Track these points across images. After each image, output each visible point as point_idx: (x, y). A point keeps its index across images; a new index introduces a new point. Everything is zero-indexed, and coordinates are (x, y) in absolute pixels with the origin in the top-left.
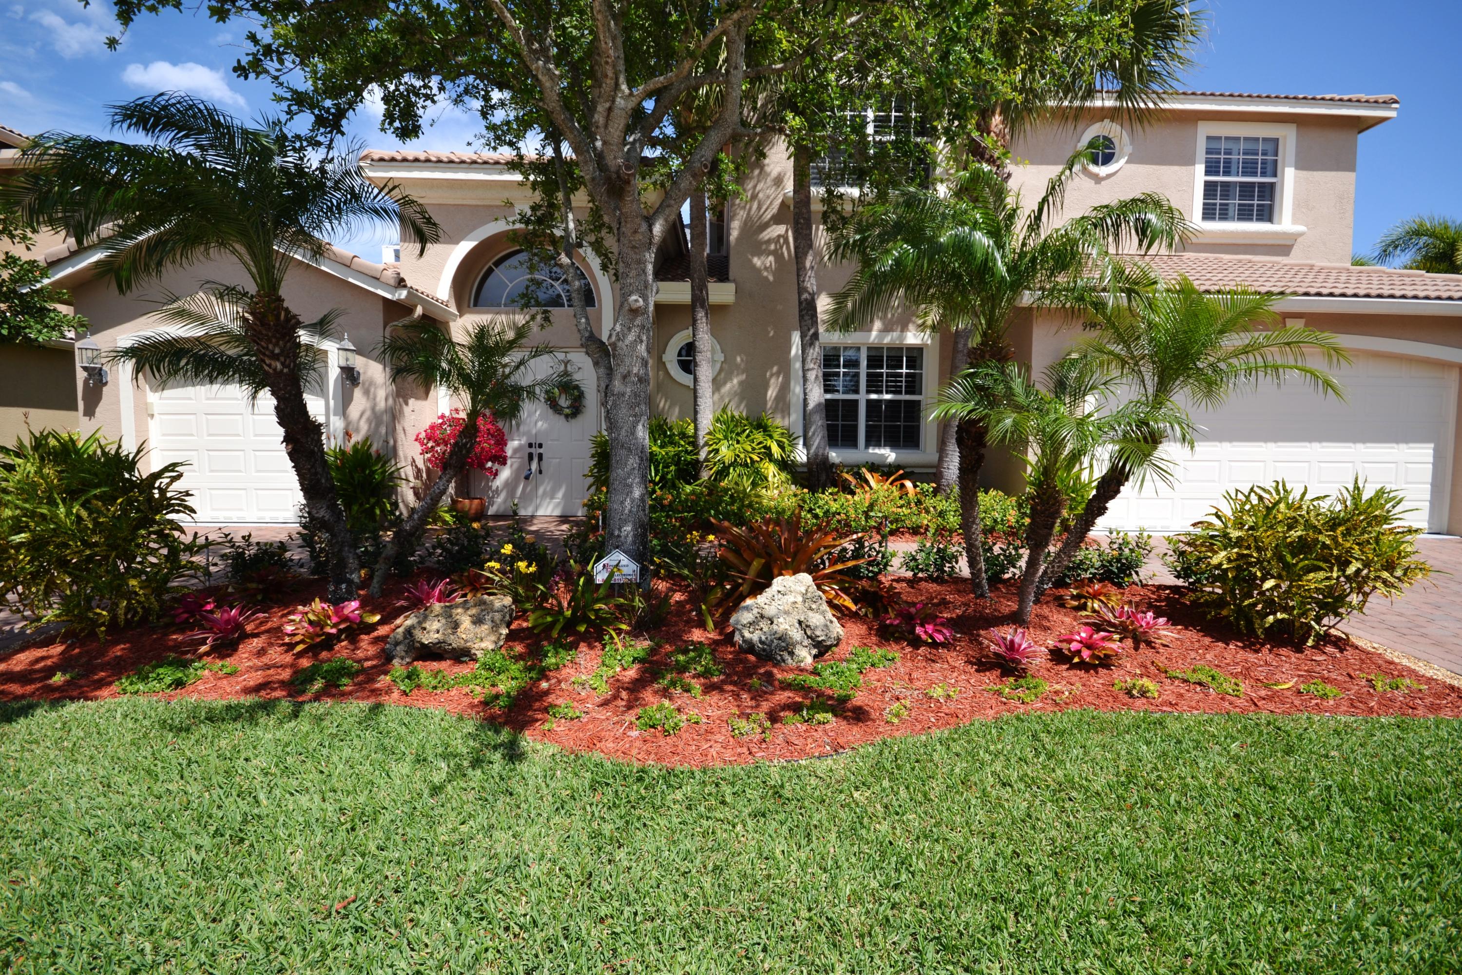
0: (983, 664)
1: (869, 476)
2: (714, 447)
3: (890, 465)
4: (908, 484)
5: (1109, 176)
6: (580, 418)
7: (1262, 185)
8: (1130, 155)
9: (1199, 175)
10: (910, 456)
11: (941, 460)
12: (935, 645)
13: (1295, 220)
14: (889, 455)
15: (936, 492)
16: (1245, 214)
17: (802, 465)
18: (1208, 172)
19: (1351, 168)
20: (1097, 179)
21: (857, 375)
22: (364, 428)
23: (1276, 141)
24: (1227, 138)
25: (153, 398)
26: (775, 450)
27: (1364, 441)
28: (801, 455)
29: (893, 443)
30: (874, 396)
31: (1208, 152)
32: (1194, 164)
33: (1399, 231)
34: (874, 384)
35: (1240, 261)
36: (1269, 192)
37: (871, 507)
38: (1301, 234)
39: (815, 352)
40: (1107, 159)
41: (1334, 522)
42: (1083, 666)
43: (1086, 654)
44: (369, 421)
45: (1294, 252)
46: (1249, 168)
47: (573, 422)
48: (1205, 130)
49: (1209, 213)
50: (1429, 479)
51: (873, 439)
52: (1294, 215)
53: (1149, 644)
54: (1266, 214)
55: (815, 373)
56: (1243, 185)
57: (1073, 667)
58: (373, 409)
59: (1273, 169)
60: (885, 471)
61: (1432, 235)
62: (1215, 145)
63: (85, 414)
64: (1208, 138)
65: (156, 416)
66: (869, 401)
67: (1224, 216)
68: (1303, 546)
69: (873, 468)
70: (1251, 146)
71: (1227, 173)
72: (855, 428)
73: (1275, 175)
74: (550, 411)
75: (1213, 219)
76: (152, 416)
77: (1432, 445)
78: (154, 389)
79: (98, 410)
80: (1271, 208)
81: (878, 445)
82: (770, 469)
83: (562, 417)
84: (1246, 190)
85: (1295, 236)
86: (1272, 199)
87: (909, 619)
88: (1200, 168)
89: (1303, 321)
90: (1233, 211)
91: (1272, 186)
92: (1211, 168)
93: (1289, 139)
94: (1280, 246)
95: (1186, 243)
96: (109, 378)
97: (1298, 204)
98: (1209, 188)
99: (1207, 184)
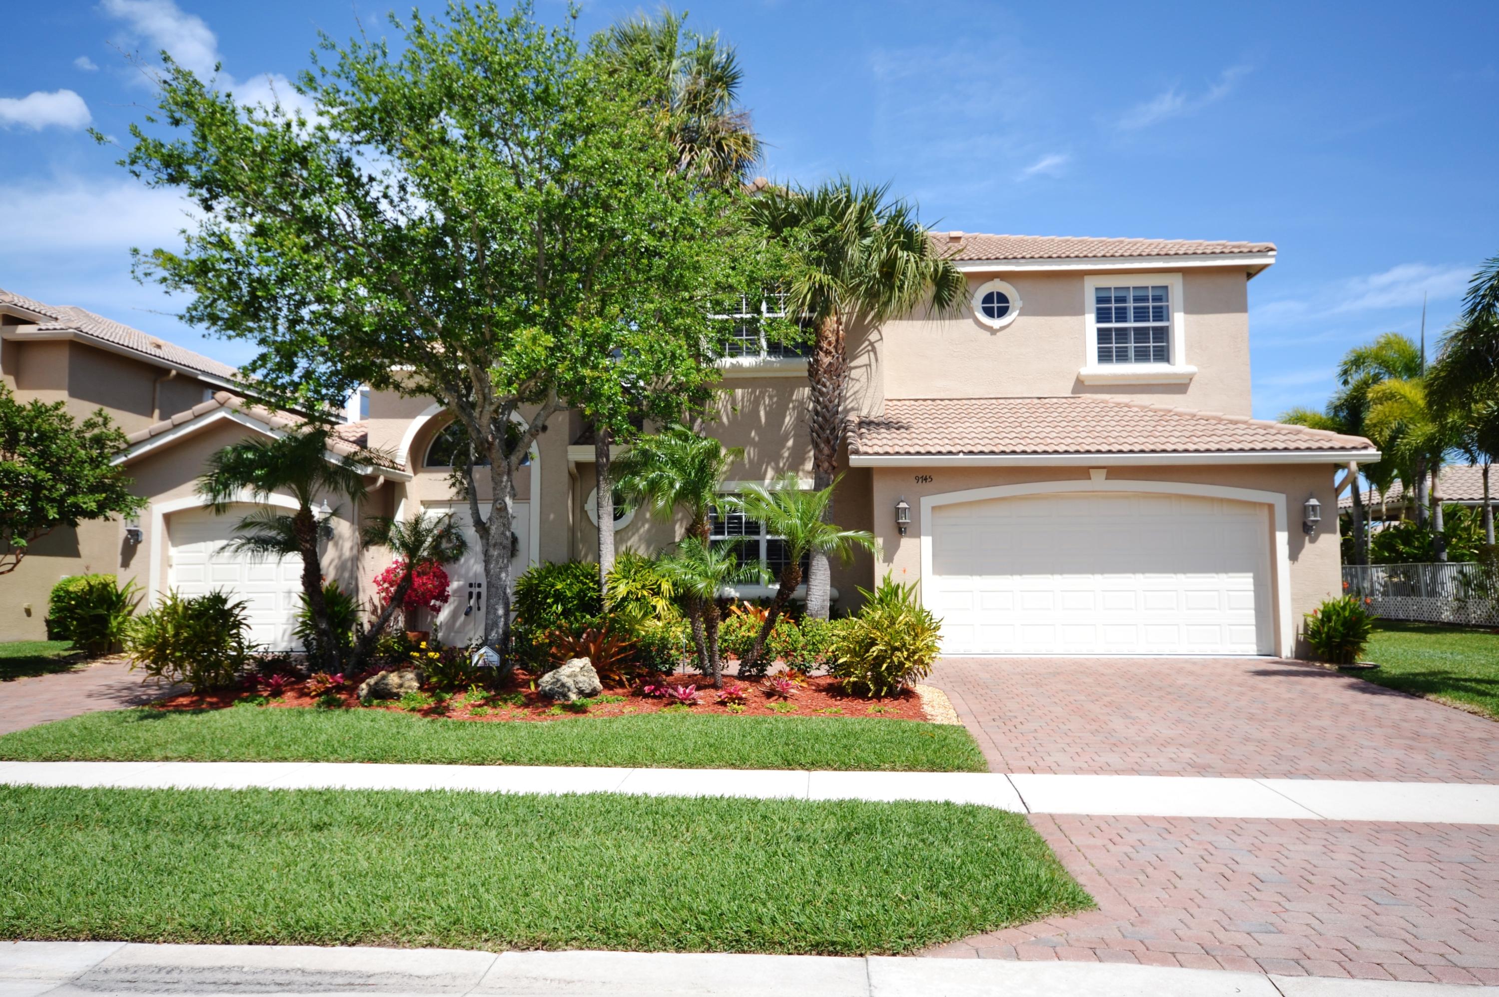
2: (615, 584)
5: (1003, 328)
7: (1154, 328)
8: (1021, 309)
9: (1090, 324)
11: (807, 594)
13: (1189, 360)
16: (1142, 356)
18: (1099, 320)
20: (993, 331)
24: (1116, 288)
25: (174, 552)
26: (665, 586)
31: (1099, 300)
32: (1083, 313)
36: (1163, 334)
38: (1195, 374)
40: (1002, 312)
44: (337, 568)
45: (1190, 390)
46: (1141, 315)
48: (1092, 284)
49: (1104, 356)
50: (1252, 605)
52: (1187, 356)
54: (1163, 355)
56: (1137, 330)
59: (1161, 314)
62: (1103, 294)
63: (122, 564)
64: (1097, 289)
65: (174, 566)
66: (768, 541)
67: (1122, 356)
70: (1141, 294)
71: (1119, 319)
73: (1168, 320)
75: (1110, 361)
76: (171, 566)
77: (1251, 575)
78: (173, 545)
79: (133, 561)
80: (1166, 348)
82: (661, 603)
84: (1141, 334)
85: (1190, 378)
86: (1166, 340)
88: (1091, 317)
89: (1105, 471)
90: (1132, 354)
91: (1165, 328)
92: (1103, 315)
93: (1176, 288)
94: (1179, 386)
95: (1081, 386)
96: (144, 537)
97: (1189, 347)
98: (1103, 335)
99: (1100, 330)
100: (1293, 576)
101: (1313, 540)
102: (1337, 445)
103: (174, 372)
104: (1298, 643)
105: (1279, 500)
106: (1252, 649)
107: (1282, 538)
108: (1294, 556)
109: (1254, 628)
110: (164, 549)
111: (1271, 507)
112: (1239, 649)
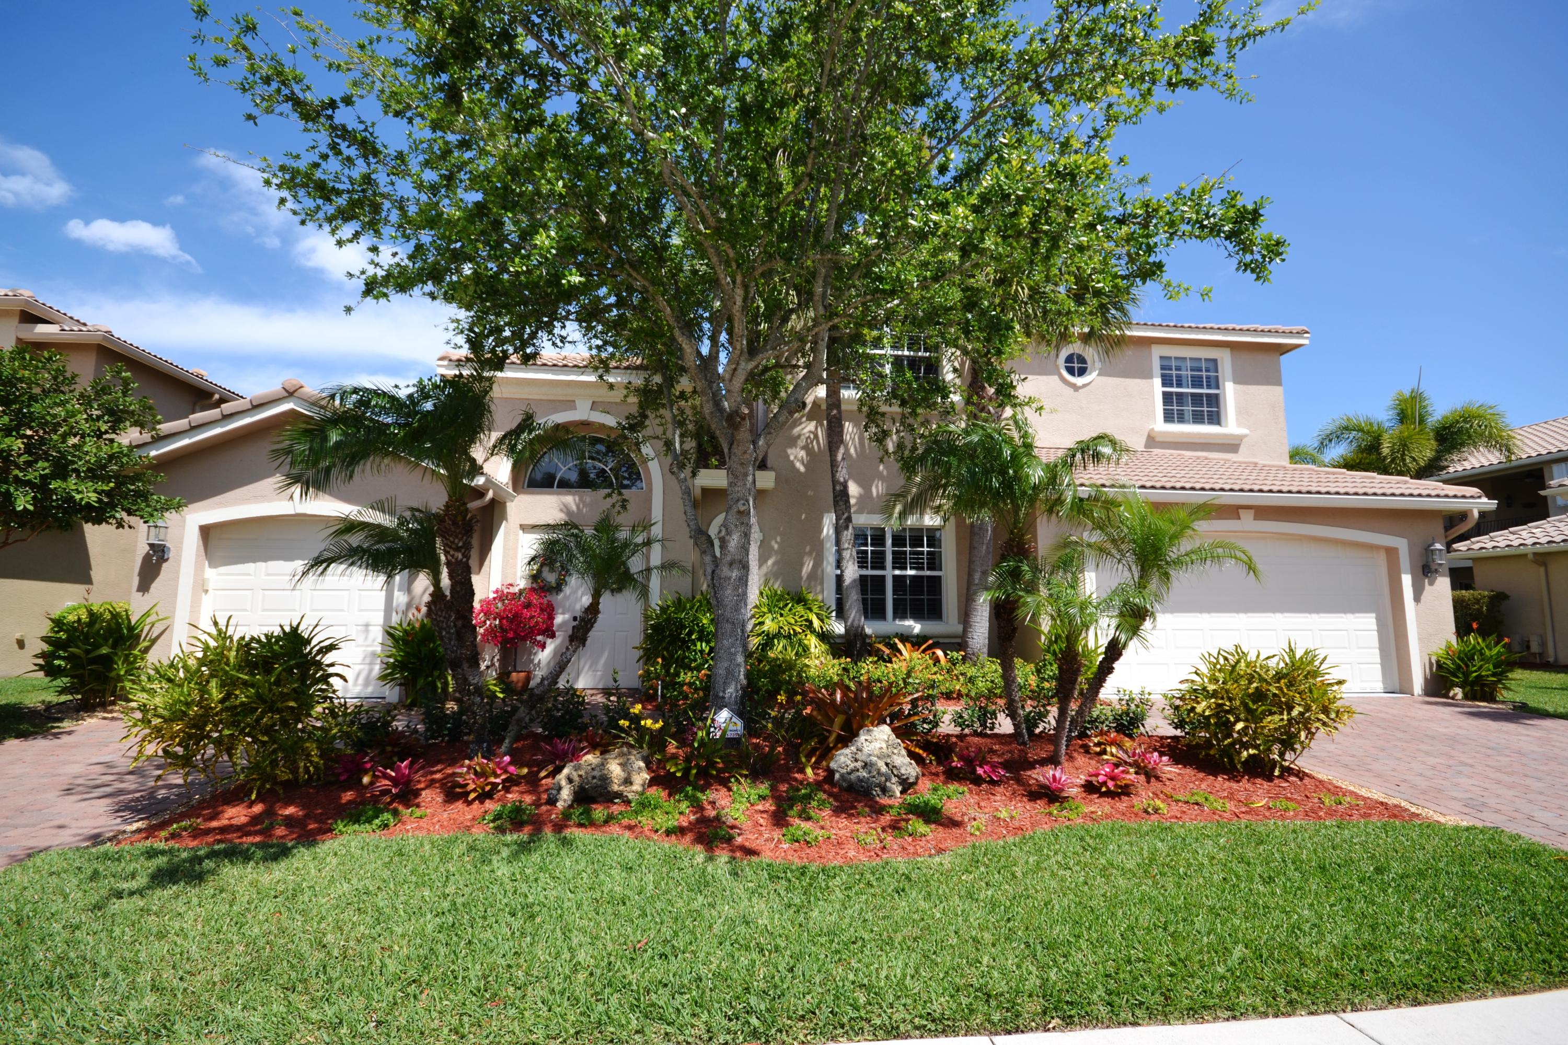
0: (1033, 796)
1: (900, 646)
2: (760, 620)
3: (918, 636)
4: (939, 653)
5: (1085, 386)
7: (1208, 395)
8: (1100, 369)
9: (1157, 387)
10: (933, 627)
11: (965, 631)
12: (992, 783)
13: (1239, 424)
14: (916, 627)
15: (964, 659)
16: (1198, 418)
17: (840, 636)
18: (1164, 385)
19: (1278, 383)
20: (1076, 388)
21: (883, 553)
23: (1215, 361)
24: (1176, 358)
25: (210, 573)
26: (816, 623)
27: (1317, 611)
28: (839, 628)
29: (918, 615)
30: (897, 572)
31: (1163, 368)
32: (1152, 378)
33: (1331, 427)
34: (899, 562)
35: (1198, 458)
36: (1214, 400)
37: (909, 675)
38: (1245, 436)
39: (848, 535)
40: (1082, 372)
41: (1279, 676)
42: (1110, 794)
43: (1111, 784)
45: (1242, 449)
46: (1197, 382)
48: (1157, 352)
49: (1169, 417)
50: (1377, 644)
51: (900, 613)
52: (1237, 420)
53: (1158, 778)
54: (1215, 418)
55: (849, 554)
56: (1193, 395)
57: (1103, 795)
59: (1215, 382)
60: (916, 642)
61: (1360, 430)
62: (1166, 363)
63: (139, 590)
64: (1161, 358)
65: (211, 592)
66: (895, 577)
67: (1181, 419)
68: (1259, 696)
69: (904, 638)
70: (1196, 365)
71: (1179, 385)
72: (883, 601)
73: (1218, 387)
75: (1173, 421)
76: (207, 591)
77: (1374, 615)
78: (211, 566)
79: (154, 586)
80: (1218, 413)
81: (903, 617)
82: (812, 641)
84: (1197, 399)
85: (1241, 437)
86: (1218, 406)
87: (970, 762)
88: (1158, 381)
89: (1252, 511)
90: (1188, 416)
91: (1217, 396)
92: (1166, 381)
93: (1225, 359)
94: (1231, 446)
95: (1152, 441)
96: (171, 555)
97: (1239, 412)
98: (1167, 397)
99: (1164, 394)
100: (1418, 615)
101: (1431, 583)
104: (1426, 679)
105: (1401, 544)
106: (1379, 686)
107: (1407, 580)
108: (1417, 599)
109: (1379, 666)
110: (199, 570)
111: (1391, 553)
112: (1369, 687)
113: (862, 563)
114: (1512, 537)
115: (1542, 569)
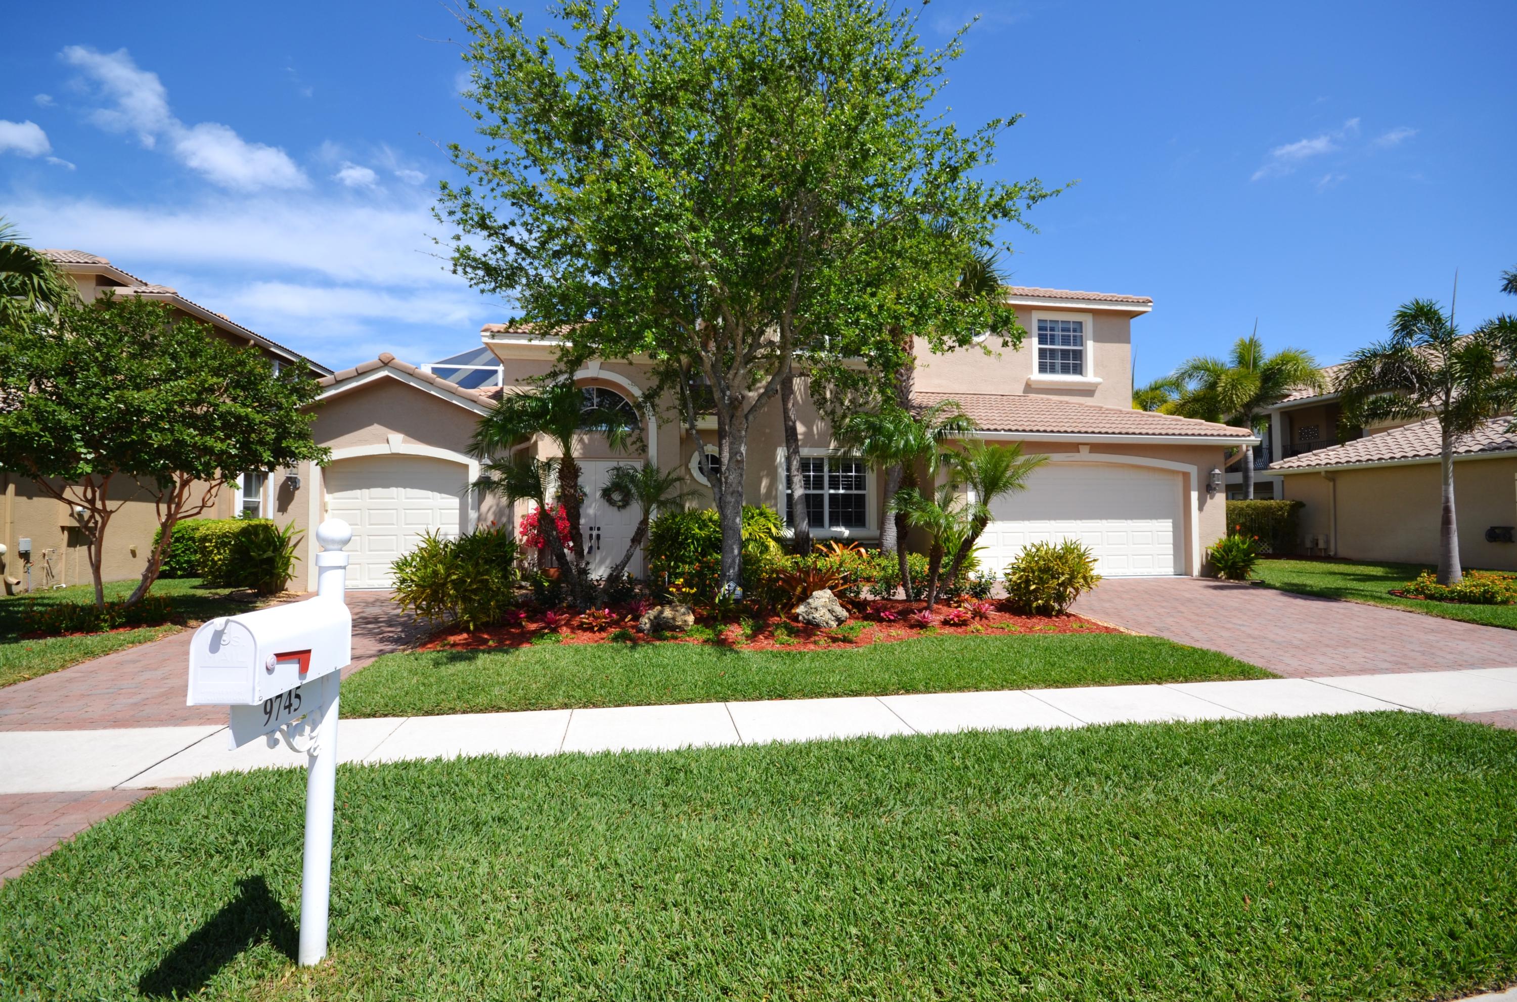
0: (912, 627)
1: (835, 546)
3: (847, 539)
4: (863, 550)
6: (628, 508)
7: (1074, 351)
9: (1035, 344)
10: (859, 532)
11: (882, 534)
12: (890, 621)
13: (1096, 375)
14: (846, 532)
15: (880, 554)
16: (1065, 370)
17: (790, 540)
18: (1040, 342)
19: (1127, 341)
21: (822, 477)
22: (491, 517)
23: (1080, 323)
24: (1050, 321)
26: (774, 530)
28: (789, 533)
29: (847, 525)
30: (832, 491)
31: (1040, 329)
32: (1031, 337)
33: (1185, 367)
34: (834, 484)
36: (1079, 355)
37: (841, 565)
38: (1099, 384)
39: (795, 464)
42: (955, 625)
43: (956, 619)
44: (495, 514)
45: (1097, 394)
46: (1066, 340)
47: (623, 511)
48: (1036, 316)
49: (1043, 369)
50: (1171, 540)
51: (834, 522)
52: (1094, 371)
53: (986, 618)
54: (1078, 369)
55: (798, 479)
56: (1062, 350)
57: (951, 625)
58: (498, 505)
59: (1079, 341)
60: (846, 543)
61: (1208, 370)
62: (1043, 325)
63: (280, 510)
64: (1039, 321)
65: (330, 511)
66: (830, 495)
67: (1053, 370)
69: (838, 540)
70: (1065, 326)
71: (1052, 343)
72: (822, 513)
73: (1081, 345)
74: (606, 504)
75: (1046, 372)
76: (327, 511)
77: (1171, 520)
79: (290, 507)
80: (1081, 365)
81: (838, 525)
82: (772, 544)
83: (615, 509)
84: (1065, 354)
85: (1096, 385)
86: (1081, 359)
87: (878, 610)
88: (1035, 340)
89: (1091, 448)
90: (1058, 367)
91: (1081, 351)
92: (1042, 340)
93: (1088, 322)
94: (1088, 391)
95: (1029, 388)
96: (301, 484)
97: (1096, 365)
98: (1042, 353)
99: (1040, 349)
100: (1200, 521)
101: (1212, 498)
102: (1228, 433)
103: (252, 342)
104: (1202, 566)
105: (1193, 470)
106: (1170, 570)
107: (1194, 495)
108: (1201, 508)
109: (1172, 556)
110: (322, 496)
111: (1186, 475)
112: (1163, 571)
113: (807, 487)
114: (1314, 458)
115: (1331, 484)
